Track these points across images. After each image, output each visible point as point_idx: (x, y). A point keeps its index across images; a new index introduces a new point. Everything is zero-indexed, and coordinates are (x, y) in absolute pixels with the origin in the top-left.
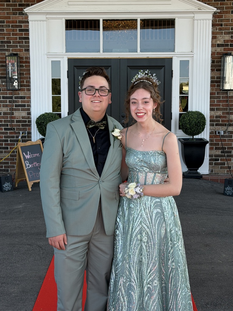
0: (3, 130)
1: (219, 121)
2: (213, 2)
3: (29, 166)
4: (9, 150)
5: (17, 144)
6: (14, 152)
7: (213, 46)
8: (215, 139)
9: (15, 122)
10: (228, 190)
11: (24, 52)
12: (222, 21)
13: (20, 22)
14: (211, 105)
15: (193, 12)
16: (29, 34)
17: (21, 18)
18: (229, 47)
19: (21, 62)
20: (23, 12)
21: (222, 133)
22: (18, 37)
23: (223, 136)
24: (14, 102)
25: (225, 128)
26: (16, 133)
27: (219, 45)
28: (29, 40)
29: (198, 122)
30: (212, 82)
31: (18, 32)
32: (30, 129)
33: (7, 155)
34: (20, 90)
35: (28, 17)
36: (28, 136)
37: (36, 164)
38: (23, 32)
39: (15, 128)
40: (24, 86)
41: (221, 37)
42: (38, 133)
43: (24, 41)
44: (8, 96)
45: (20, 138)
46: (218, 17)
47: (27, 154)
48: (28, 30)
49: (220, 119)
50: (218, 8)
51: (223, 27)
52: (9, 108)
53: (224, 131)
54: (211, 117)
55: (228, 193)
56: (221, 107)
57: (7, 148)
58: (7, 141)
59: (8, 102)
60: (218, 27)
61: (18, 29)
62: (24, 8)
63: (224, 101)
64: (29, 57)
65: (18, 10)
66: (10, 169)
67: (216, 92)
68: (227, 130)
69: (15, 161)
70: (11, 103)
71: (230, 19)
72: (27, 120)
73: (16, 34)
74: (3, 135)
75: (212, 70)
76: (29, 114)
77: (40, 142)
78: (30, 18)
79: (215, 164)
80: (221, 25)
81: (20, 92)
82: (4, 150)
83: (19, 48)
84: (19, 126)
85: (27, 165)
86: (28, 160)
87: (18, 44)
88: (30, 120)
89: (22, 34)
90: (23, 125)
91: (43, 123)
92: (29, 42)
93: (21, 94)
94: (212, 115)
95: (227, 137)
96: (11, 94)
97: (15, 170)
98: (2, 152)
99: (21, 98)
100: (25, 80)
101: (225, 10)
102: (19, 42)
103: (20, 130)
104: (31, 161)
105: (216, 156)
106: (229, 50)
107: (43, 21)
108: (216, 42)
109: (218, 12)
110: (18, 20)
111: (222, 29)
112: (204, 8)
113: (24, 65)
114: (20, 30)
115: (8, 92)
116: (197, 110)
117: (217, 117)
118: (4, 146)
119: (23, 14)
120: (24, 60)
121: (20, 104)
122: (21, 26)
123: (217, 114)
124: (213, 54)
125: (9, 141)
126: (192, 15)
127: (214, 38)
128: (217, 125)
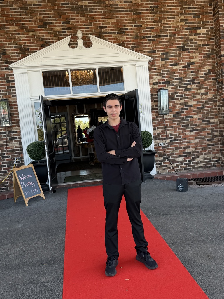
0: (1, 158)
1: (159, 136)
2: (148, 53)
3: (24, 186)
4: (7, 173)
5: (13, 168)
6: (11, 174)
7: (151, 84)
8: (158, 149)
9: (10, 151)
10: (180, 187)
11: (12, 97)
12: (155, 66)
13: (7, 75)
14: (153, 126)
15: (135, 61)
16: (15, 83)
17: (7, 72)
18: (162, 84)
19: (10, 105)
20: (9, 68)
21: (163, 145)
22: (6, 86)
23: (163, 147)
24: (7, 136)
25: (164, 141)
26: (11, 159)
27: (154, 84)
28: (15, 88)
29: (148, 139)
30: (152, 109)
31: (6, 83)
32: (22, 155)
33: (6, 177)
34: (12, 126)
35: (13, 71)
36: (21, 161)
37: (30, 183)
38: (10, 83)
39: (11, 155)
40: (15, 123)
41: (156, 78)
42: (29, 158)
43: (11, 89)
44: (3, 132)
45: (15, 163)
46: (152, 63)
47: (21, 176)
48: (14, 81)
49: (160, 135)
50: (152, 57)
51: (156, 70)
52: (4, 141)
53: (164, 143)
54: (154, 134)
55: (181, 189)
56: (160, 127)
57: (6, 172)
58: (5, 166)
59: (3, 136)
60: (153, 71)
61: (6, 80)
62: (9, 65)
63: (161, 122)
64: (17, 101)
65: (5, 66)
66: (10, 188)
67: (156, 116)
68: (165, 142)
69: (13, 181)
70: (5, 137)
71: (161, 64)
72: (19, 148)
73: (5, 85)
74: (2, 162)
75: (152, 101)
76: (21, 144)
77: (32, 165)
78: (15, 72)
79: (160, 167)
80: (155, 69)
81: (12, 128)
82: (3, 173)
83: (8, 95)
84: (13, 153)
85: (23, 185)
86: (23, 181)
87: (7, 92)
88: (22, 148)
89: (9, 84)
90: (16, 153)
91: (33, 150)
92: (15, 90)
93: (13, 129)
94: (155, 132)
95: (166, 147)
96: (5, 130)
97: (13, 188)
98: (1, 175)
99: (13, 132)
100: (15, 119)
101: (156, 59)
102: (7, 91)
103: (15, 156)
104: (25, 181)
105: (160, 161)
106: (162, 86)
107: (25, 73)
108: (152, 81)
109: (152, 60)
110: (5, 74)
111: (156, 72)
112: (142, 57)
113: (13, 107)
114: (7, 82)
115: (2, 129)
116: (146, 130)
117: (158, 134)
118: (3, 170)
119: (9, 69)
120: (13, 104)
121: (13, 137)
122: (8, 78)
123: (158, 131)
124: (151, 90)
125: (7, 166)
126: (135, 63)
127: (151, 78)
128: (158, 139)
